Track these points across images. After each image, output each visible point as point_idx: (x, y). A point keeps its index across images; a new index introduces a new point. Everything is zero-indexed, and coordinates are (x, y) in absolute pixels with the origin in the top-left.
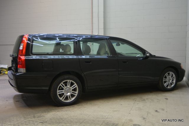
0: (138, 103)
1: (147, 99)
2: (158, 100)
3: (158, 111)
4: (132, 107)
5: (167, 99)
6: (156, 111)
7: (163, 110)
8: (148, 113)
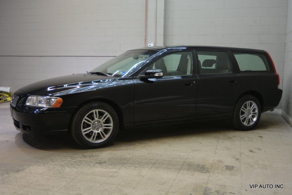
0: (223, 141)
1: (233, 137)
2: (250, 138)
3: (253, 150)
4: (217, 146)
5: (262, 137)
6: (251, 151)
7: (259, 149)
8: (240, 153)
